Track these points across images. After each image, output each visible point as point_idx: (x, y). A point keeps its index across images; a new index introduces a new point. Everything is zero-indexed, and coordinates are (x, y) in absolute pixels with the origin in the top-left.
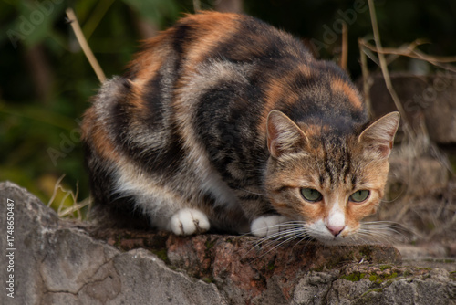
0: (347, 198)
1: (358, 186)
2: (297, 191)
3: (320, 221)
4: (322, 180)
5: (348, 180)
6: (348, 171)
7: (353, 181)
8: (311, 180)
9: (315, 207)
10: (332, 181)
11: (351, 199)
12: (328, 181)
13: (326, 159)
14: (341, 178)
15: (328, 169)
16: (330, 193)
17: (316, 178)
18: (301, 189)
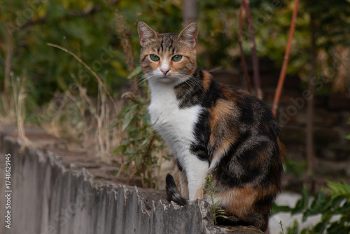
0: (170, 59)
1: (175, 53)
2: (149, 56)
3: (158, 69)
4: (159, 50)
5: (171, 50)
6: (171, 46)
7: (173, 51)
8: (154, 51)
9: (157, 63)
10: (162, 50)
11: (172, 59)
12: (161, 51)
13: (162, 42)
14: (168, 49)
15: (162, 46)
16: (162, 55)
17: (156, 50)
18: (151, 55)
